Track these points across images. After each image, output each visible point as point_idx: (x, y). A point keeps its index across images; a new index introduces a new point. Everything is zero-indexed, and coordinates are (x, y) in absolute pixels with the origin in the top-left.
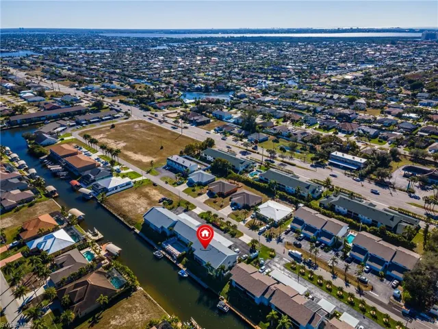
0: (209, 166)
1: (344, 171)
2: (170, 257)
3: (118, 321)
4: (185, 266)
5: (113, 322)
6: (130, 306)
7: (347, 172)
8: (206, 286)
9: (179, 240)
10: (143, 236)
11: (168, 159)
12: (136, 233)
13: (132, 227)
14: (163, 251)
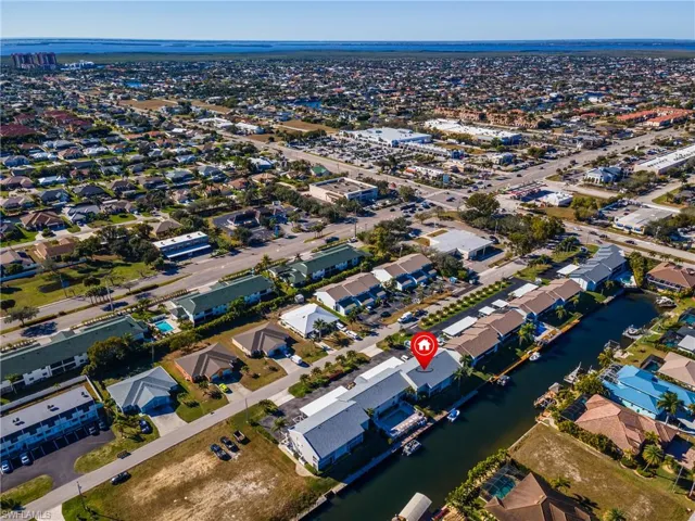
1: (209, 255)
2: (420, 431)
3: (573, 473)
5: (578, 478)
7: (214, 254)
8: (475, 392)
9: (379, 417)
10: (352, 478)
13: (322, 499)
14: (403, 440)
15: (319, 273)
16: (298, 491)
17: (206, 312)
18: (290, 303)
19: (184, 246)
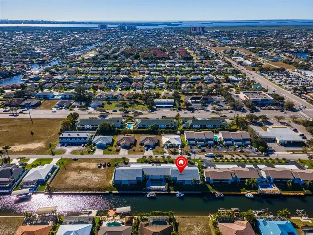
0: (96, 132)
1: (169, 109)
2: (160, 192)
4: (175, 191)
6: (186, 228)
7: (171, 109)
8: (200, 193)
9: (152, 180)
10: (122, 192)
11: (60, 138)
12: (115, 194)
13: (107, 192)
14: (151, 191)
15: (196, 126)
16: (104, 186)
17: (143, 126)
18: (174, 133)
19: (164, 103)
